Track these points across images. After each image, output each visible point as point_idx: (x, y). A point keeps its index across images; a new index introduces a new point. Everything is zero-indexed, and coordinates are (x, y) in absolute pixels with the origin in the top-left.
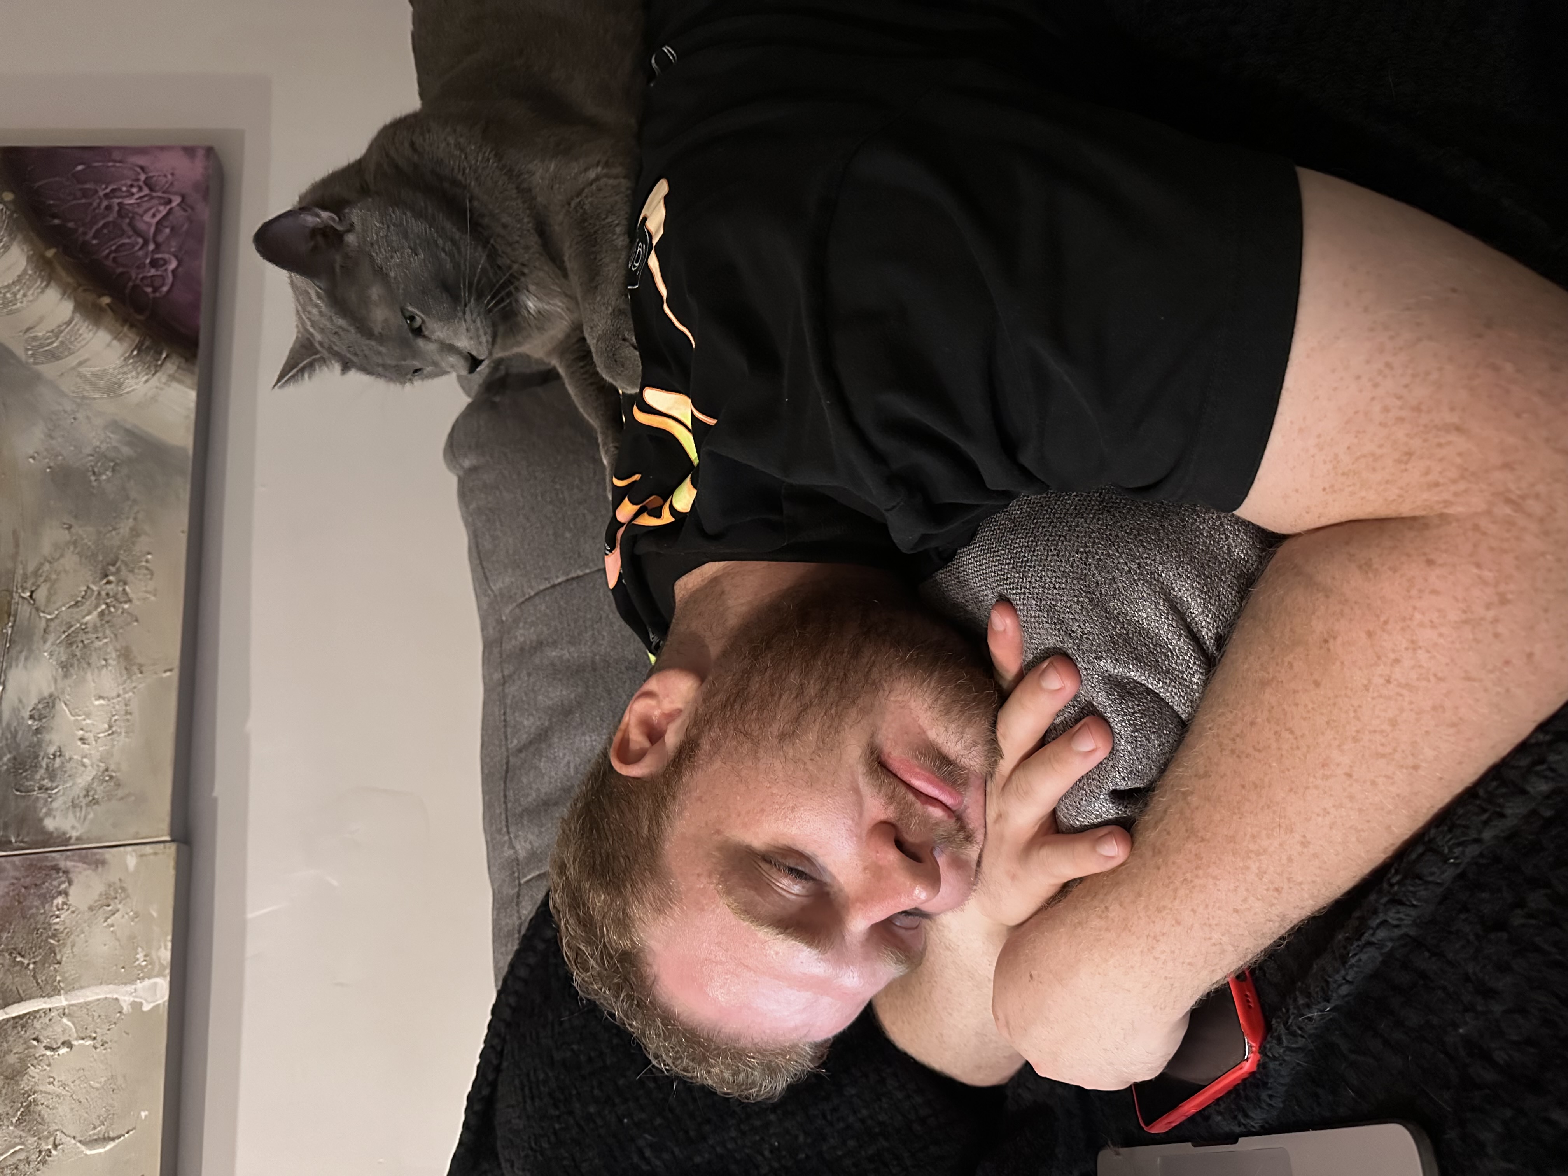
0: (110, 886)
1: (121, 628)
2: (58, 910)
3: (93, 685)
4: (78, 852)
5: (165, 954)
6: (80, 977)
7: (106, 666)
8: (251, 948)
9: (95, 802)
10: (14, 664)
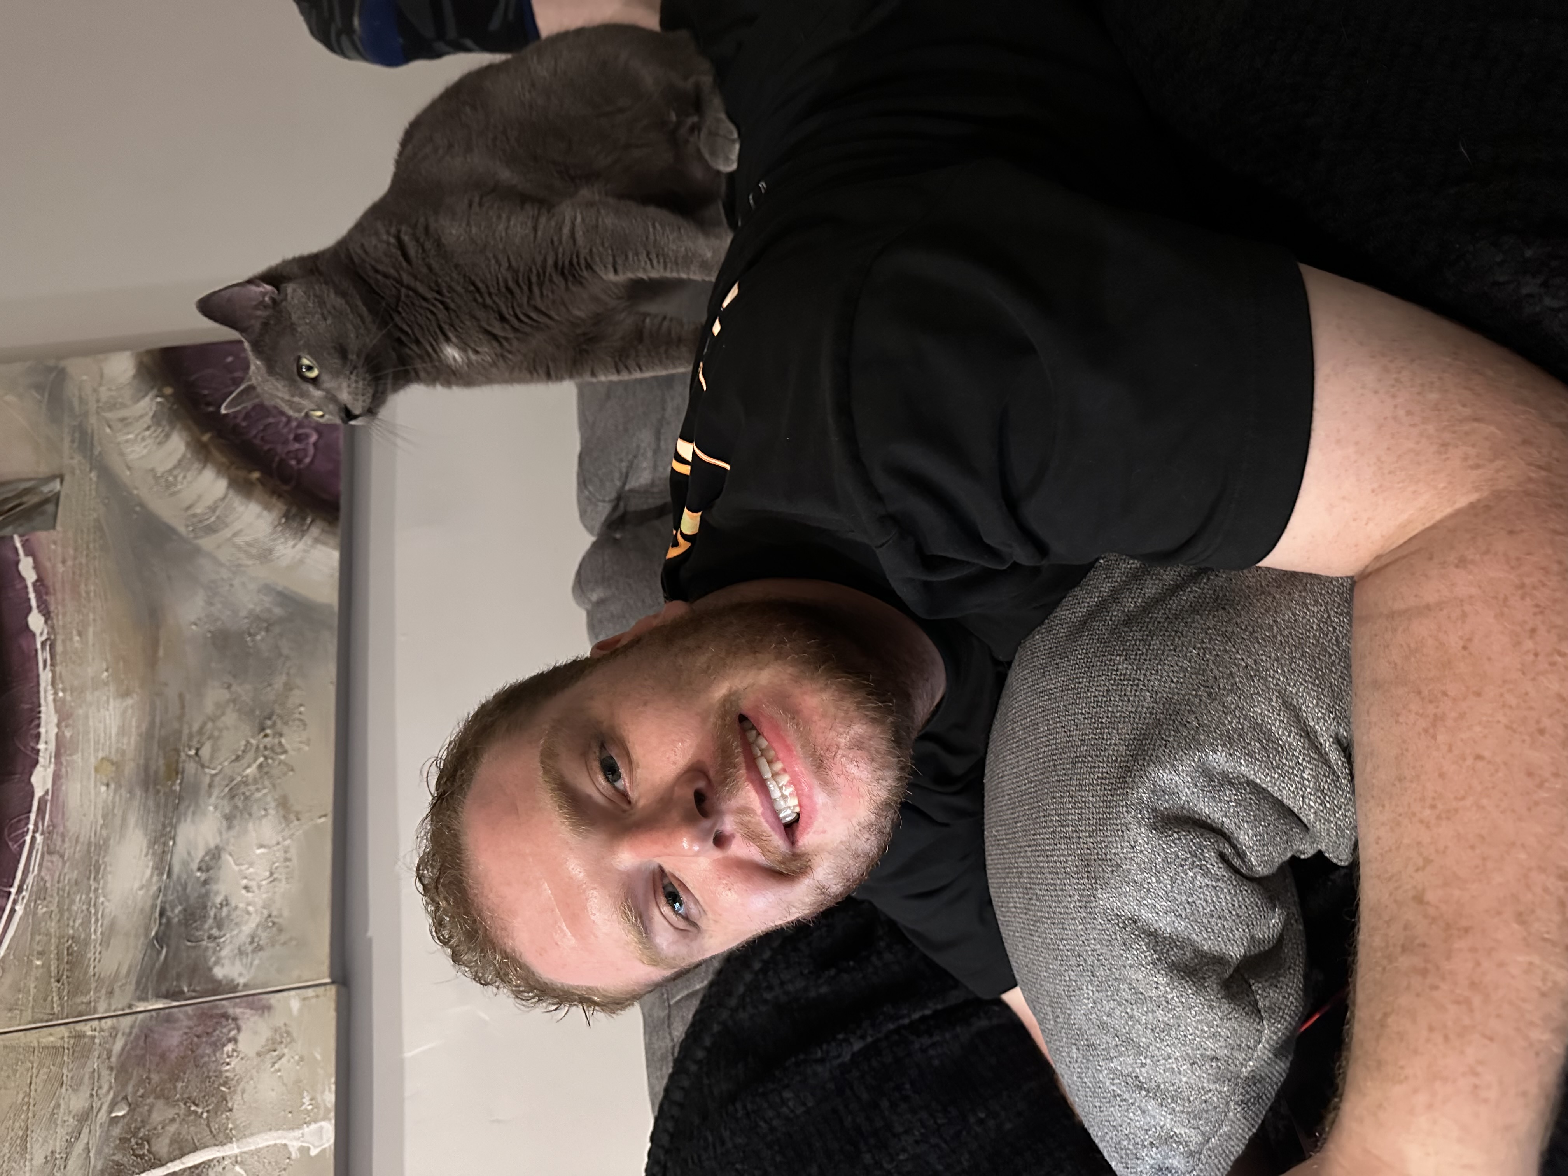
0: (276, 1031)
1: (279, 778)
2: (229, 1057)
3: (254, 834)
4: (245, 999)
5: (330, 1098)
6: (250, 1124)
7: (266, 816)
8: (411, 1086)
9: (259, 948)
10: (183, 819)
